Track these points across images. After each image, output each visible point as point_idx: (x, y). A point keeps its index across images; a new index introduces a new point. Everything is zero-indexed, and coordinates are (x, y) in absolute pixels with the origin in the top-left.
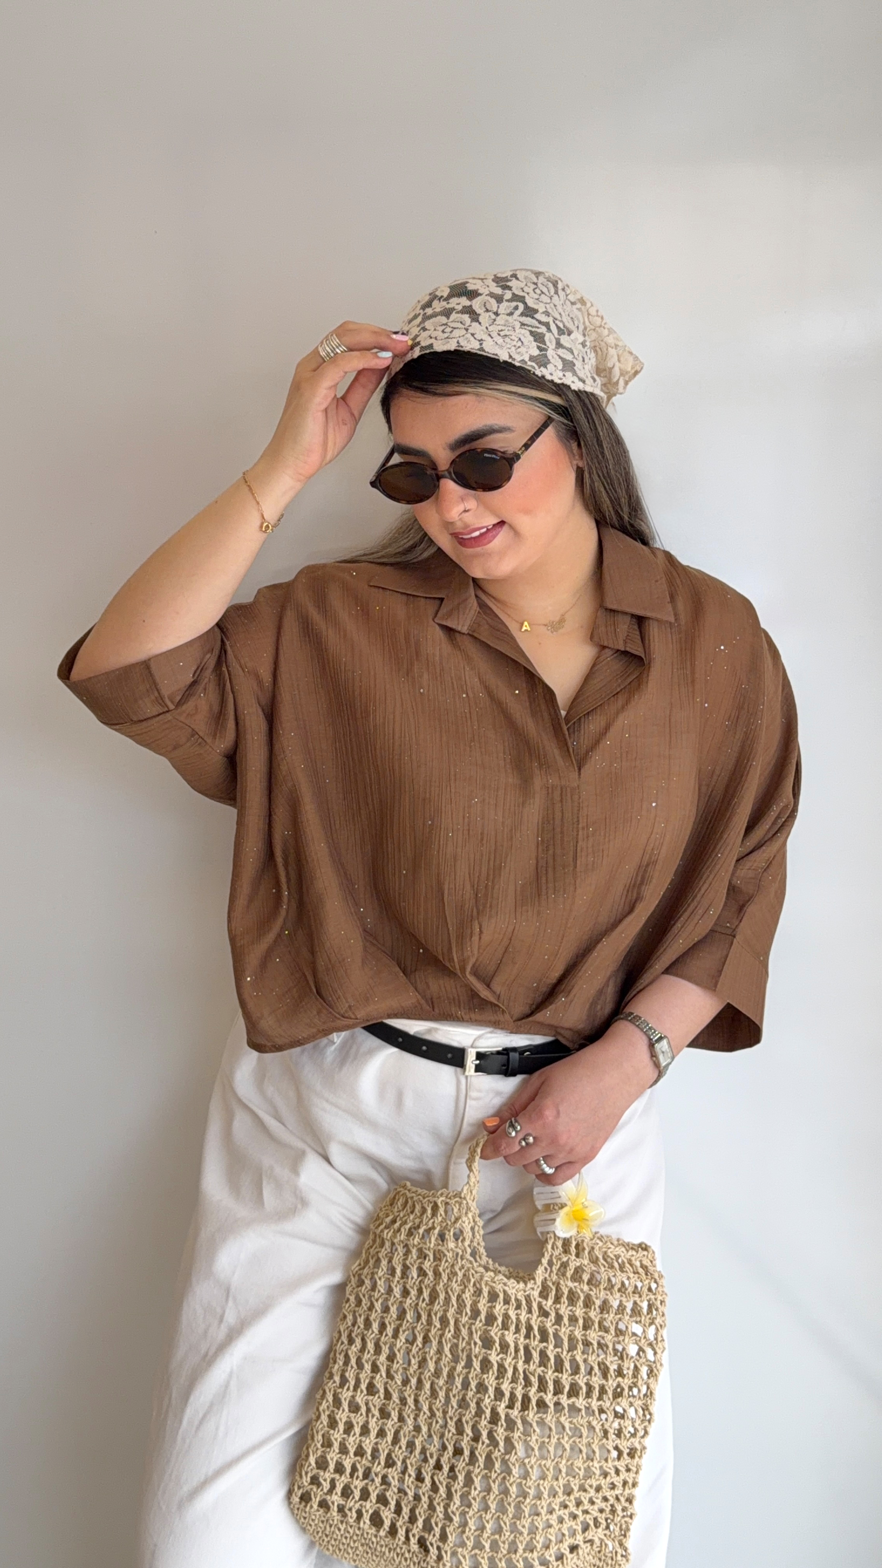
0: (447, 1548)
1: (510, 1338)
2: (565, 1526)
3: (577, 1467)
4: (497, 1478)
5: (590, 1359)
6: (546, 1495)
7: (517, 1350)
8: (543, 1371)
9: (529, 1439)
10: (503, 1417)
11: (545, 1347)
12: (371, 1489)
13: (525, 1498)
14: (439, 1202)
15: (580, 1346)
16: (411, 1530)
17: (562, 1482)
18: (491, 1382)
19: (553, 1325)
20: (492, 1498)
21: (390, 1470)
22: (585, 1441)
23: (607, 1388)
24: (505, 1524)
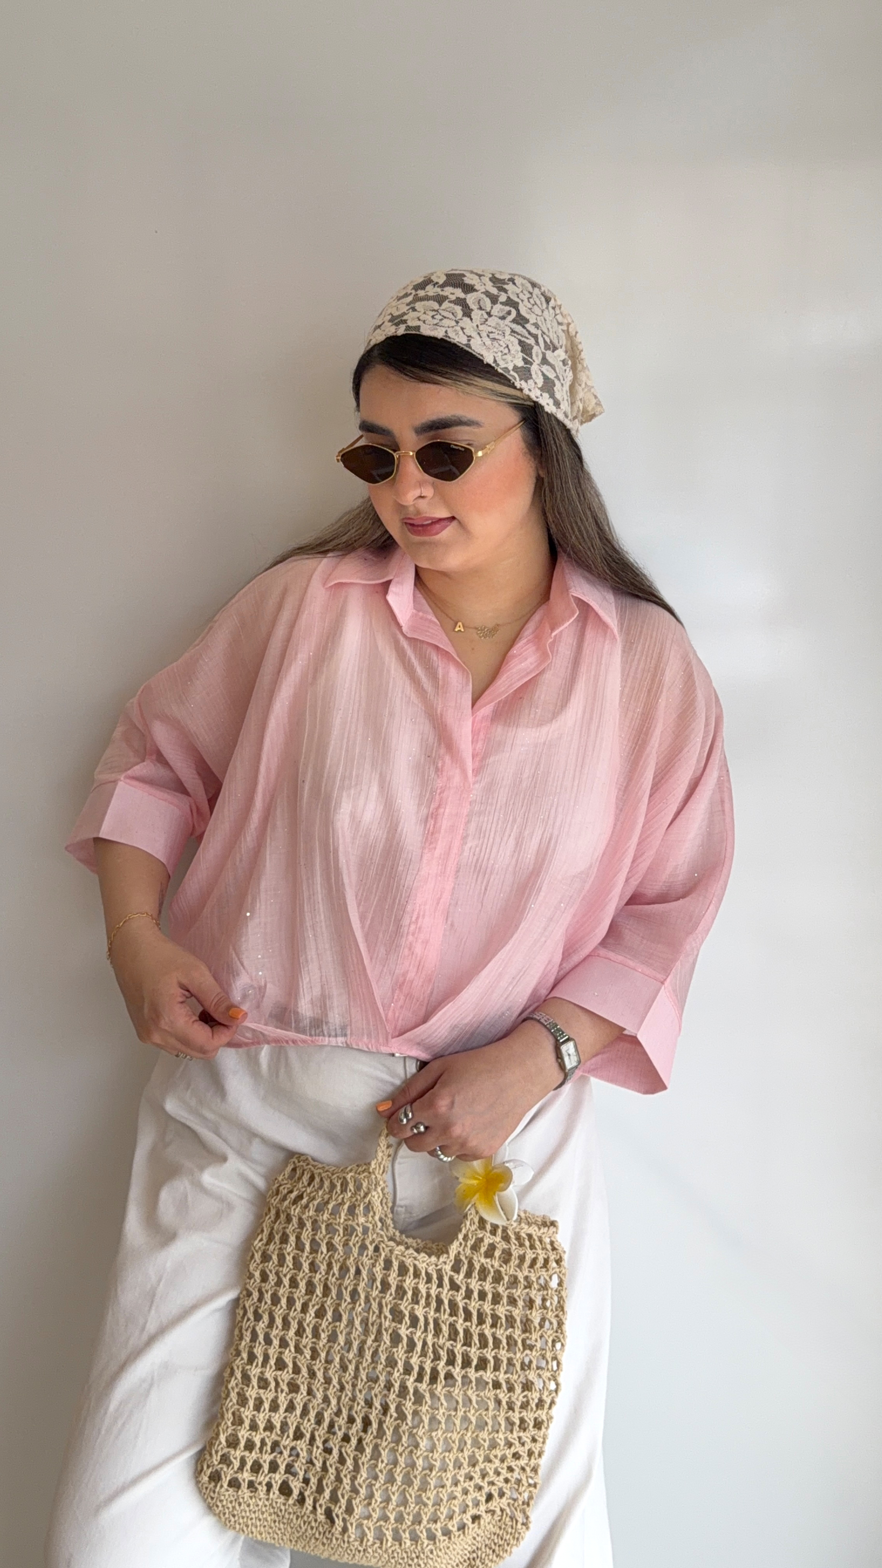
0: (353, 1520)
1: (420, 1312)
2: (470, 1497)
3: (482, 1439)
4: (404, 1451)
5: (498, 1332)
6: (451, 1467)
7: (427, 1323)
8: (452, 1345)
9: (437, 1412)
10: (411, 1391)
11: (454, 1321)
12: (279, 1461)
13: (431, 1470)
14: (349, 1176)
15: (489, 1321)
16: (319, 1500)
17: (466, 1453)
18: (400, 1356)
19: (464, 1299)
20: (399, 1470)
21: (299, 1442)
22: (491, 1413)
23: (515, 1361)
24: (411, 1496)
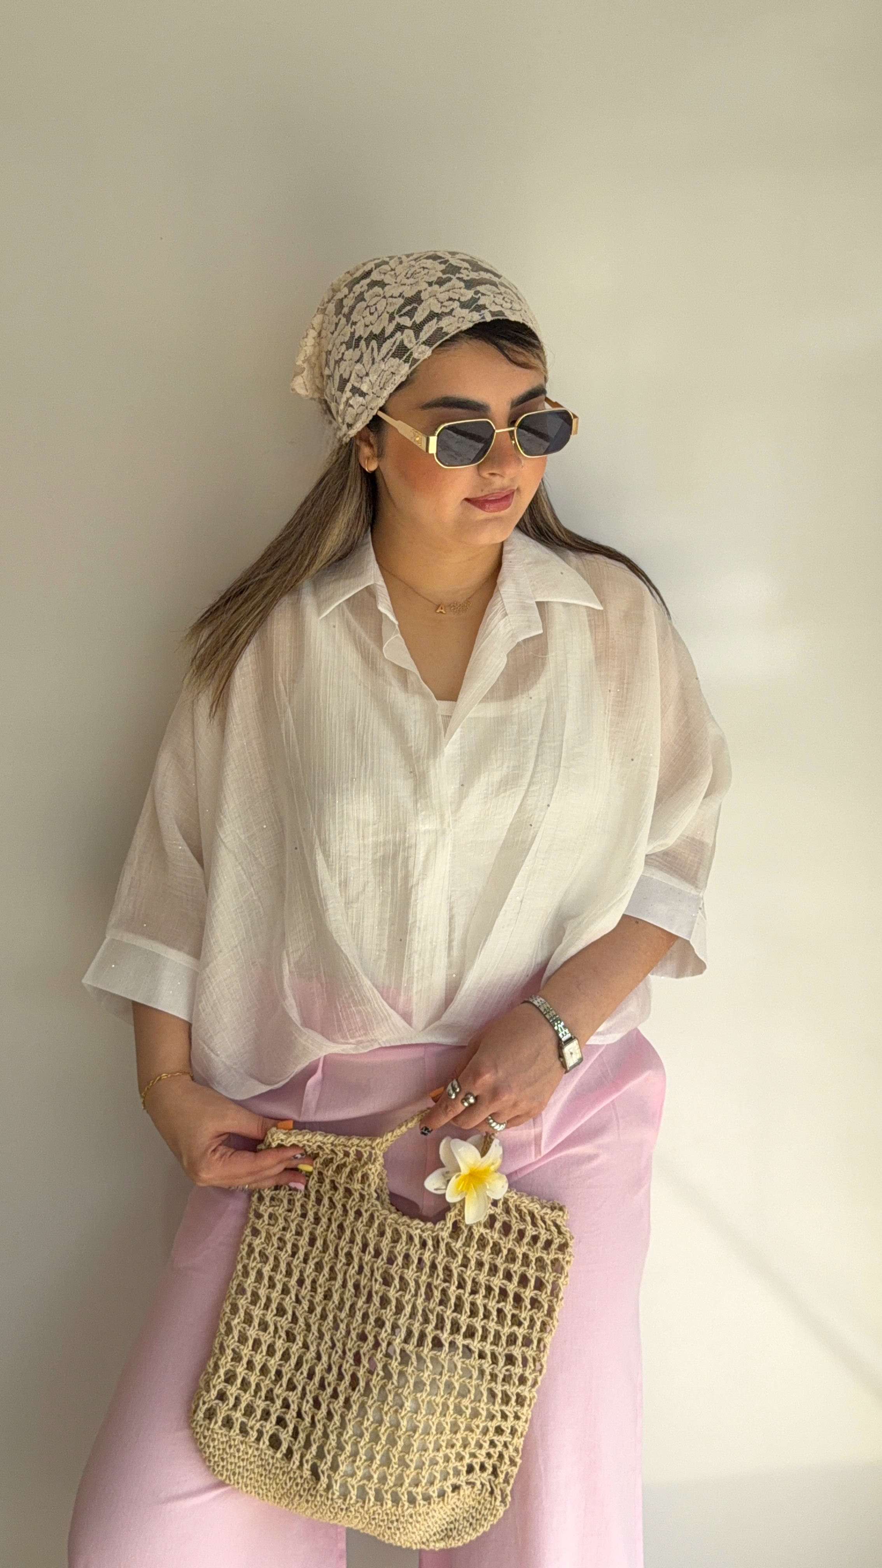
0: (337, 1477)
1: (411, 1276)
2: (451, 1465)
3: (464, 1406)
4: (389, 1410)
5: (490, 1304)
6: (434, 1430)
7: (417, 1288)
8: (442, 1310)
9: (422, 1374)
10: (398, 1351)
11: (447, 1287)
12: (272, 1410)
13: (414, 1432)
16: (305, 1455)
17: (449, 1419)
18: (388, 1317)
20: (383, 1429)
21: (291, 1393)
22: (474, 1382)
23: (502, 1334)
24: (394, 1456)
